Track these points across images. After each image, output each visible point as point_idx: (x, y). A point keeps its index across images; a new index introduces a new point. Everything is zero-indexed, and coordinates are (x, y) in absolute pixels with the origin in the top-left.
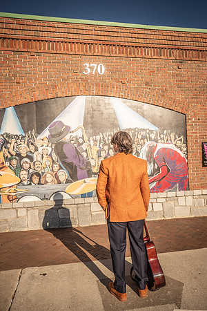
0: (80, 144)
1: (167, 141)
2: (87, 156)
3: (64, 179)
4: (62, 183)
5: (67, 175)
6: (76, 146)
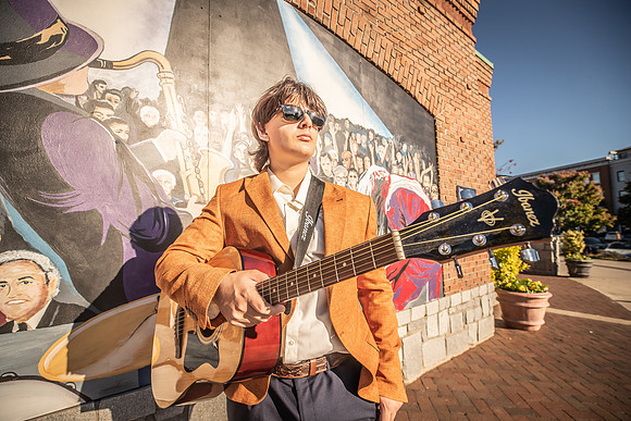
0: (145, 132)
1: (408, 171)
2: (179, 189)
3: (36, 300)
4: (16, 328)
5: (55, 277)
6: (124, 137)
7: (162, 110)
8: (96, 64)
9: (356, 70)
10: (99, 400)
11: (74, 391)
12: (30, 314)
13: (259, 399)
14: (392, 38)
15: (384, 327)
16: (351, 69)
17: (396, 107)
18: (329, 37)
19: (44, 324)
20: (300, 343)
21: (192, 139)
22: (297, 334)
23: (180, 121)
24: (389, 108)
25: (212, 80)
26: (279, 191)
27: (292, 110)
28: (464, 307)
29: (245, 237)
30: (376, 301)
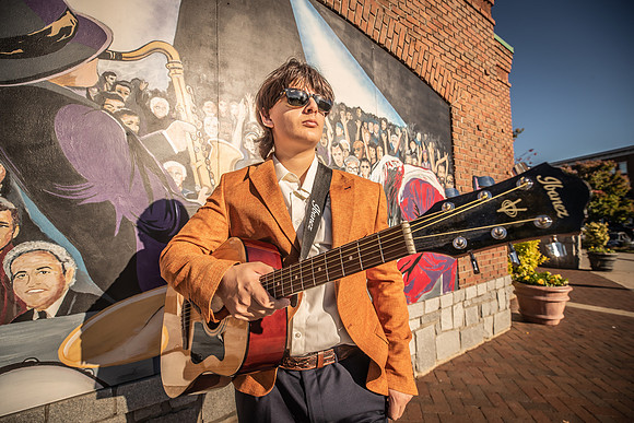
1: (423, 160)
2: (190, 180)
3: (54, 290)
4: (36, 317)
5: (71, 267)
6: (134, 128)
7: (172, 102)
8: (105, 56)
9: (368, 57)
10: (116, 386)
11: (92, 377)
12: (49, 303)
13: (267, 390)
14: (406, 22)
15: (394, 319)
16: (363, 56)
17: (410, 94)
18: (340, 23)
19: (62, 312)
20: (306, 335)
21: (202, 130)
22: (304, 326)
23: (189, 112)
24: (402, 96)
25: (221, 70)
26: (285, 179)
27: (297, 93)
28: (480, 300)
29: (250, 228)
30: (386, 292)
